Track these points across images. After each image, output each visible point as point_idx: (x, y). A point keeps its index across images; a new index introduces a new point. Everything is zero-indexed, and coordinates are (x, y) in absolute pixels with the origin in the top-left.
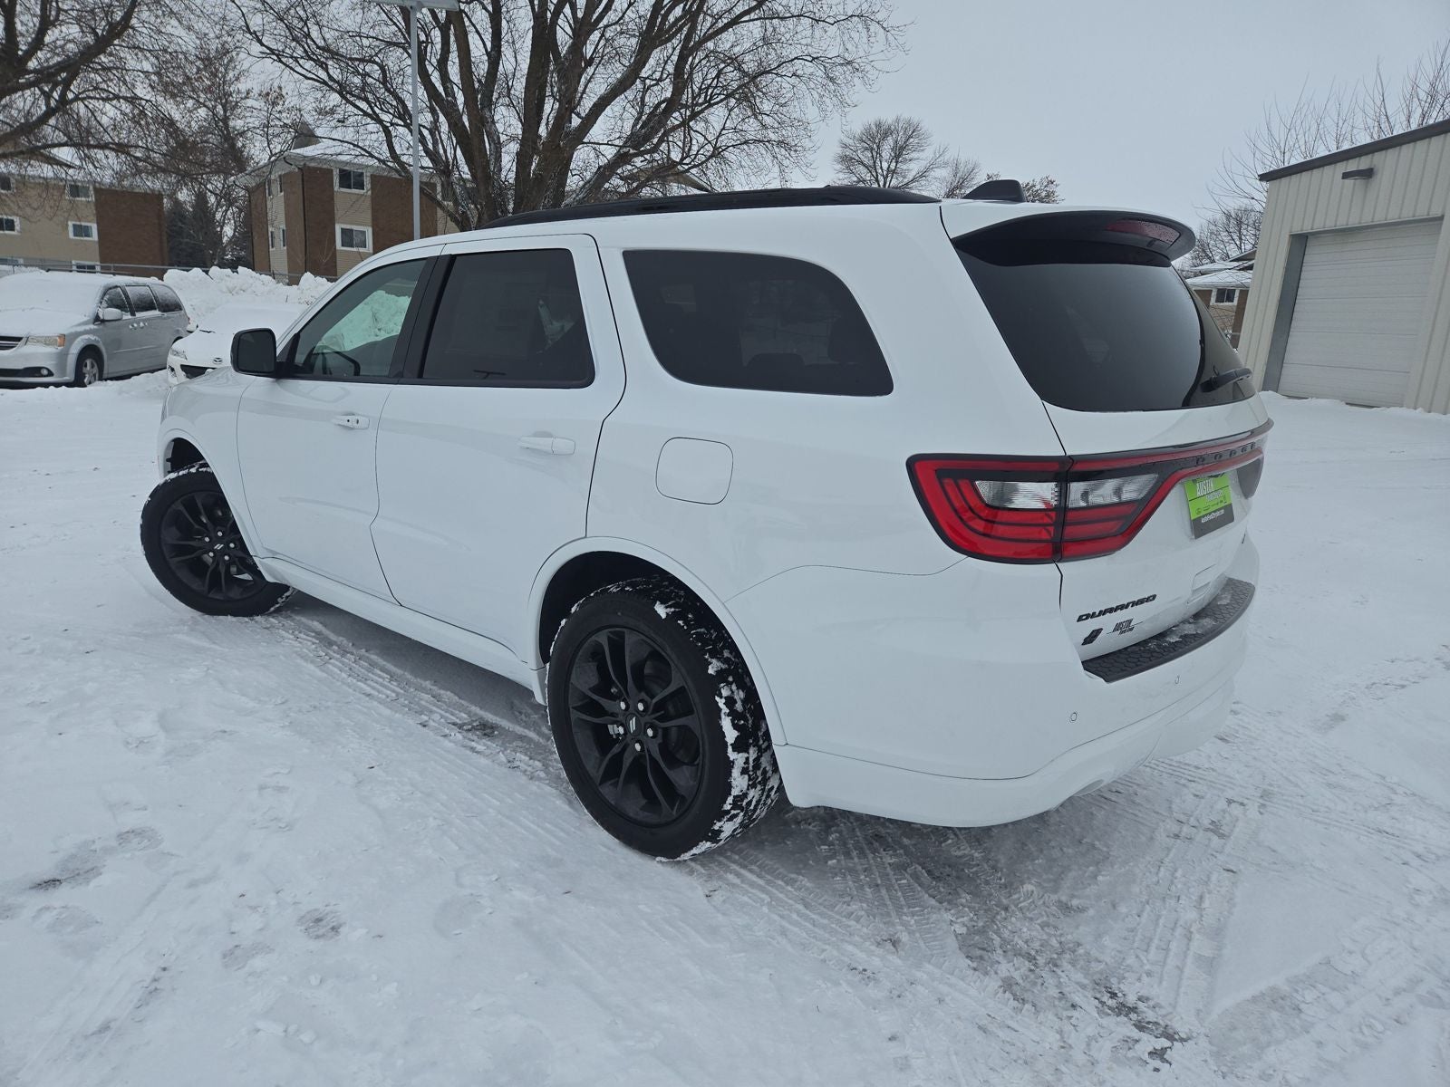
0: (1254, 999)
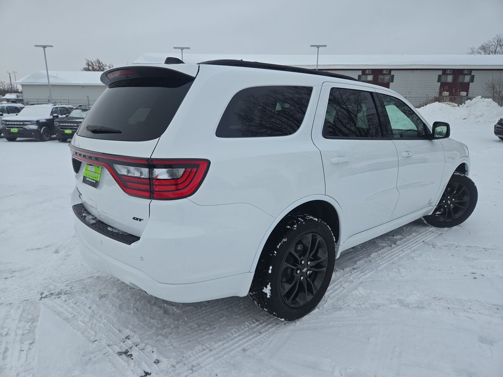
0: (38, 316)
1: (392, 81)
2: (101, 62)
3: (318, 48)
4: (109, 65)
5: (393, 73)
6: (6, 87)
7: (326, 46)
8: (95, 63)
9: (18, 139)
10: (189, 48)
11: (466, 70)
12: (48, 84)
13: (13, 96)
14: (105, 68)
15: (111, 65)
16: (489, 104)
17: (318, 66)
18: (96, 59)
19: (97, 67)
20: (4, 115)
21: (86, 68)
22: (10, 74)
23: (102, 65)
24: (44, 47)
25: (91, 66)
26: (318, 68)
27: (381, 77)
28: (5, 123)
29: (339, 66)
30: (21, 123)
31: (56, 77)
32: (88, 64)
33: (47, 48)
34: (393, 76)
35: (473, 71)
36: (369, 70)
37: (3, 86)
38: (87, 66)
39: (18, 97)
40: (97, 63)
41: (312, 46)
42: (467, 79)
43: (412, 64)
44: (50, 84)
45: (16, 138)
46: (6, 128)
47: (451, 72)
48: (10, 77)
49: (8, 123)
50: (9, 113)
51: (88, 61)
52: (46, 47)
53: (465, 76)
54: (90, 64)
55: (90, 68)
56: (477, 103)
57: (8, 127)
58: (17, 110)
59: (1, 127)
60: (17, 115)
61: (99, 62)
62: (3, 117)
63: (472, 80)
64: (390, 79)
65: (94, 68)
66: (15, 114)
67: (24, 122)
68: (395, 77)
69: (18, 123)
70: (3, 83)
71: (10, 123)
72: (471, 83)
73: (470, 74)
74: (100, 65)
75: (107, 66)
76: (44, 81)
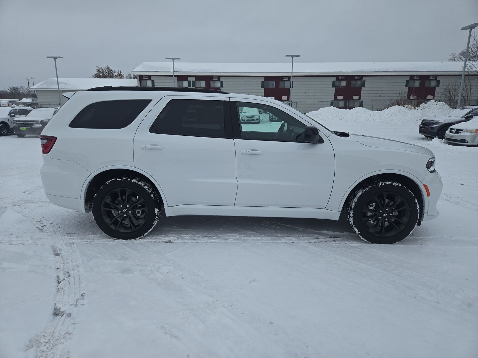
1: (364, 86)
2: (110, 69)
3: (293, 57)
4: (118, 71)
5: (364, 79)
6: (26, 91)
7: (299, 56)
8: (105, 69)
9: (27, 135)
10: (179, 59)
11: (432, 76)
12: (58, 89)
13: (29, 100)
14: (114, 74)
15: (120, 71)
16: (441, 107)
17: (293, 73)
18: (106, 66)
19: (107, 73)
20: (16, 116)
21: (97, 74)
22: (28, 80)
23: (111, 71)
24: (55, 58)
25: (101, 72)
26: (293, 75)
27: (353, 82)
28: (16, 123)
29: (316, 73)
30: (29, 123)
31: (67, 84)
32: (99, 71)
33: (58, 59)
34: (364, 81)
35: (438, 77)
36: (343, 77)
37: (23, 91)
38: (97, 73)
39: (33, 100)
40: (107, 70)
41: (287, 56)
42: (433, 84)
43: (382, 71)
44: (60, 89)
45: (25, 135)
46: (16, 126)
47: (418, 78)
48: (28, 82)
49: (18, 123)
50: (20, 115)
51: (99, 68)
52: (56, 58)
53: (431, 82)
54: (101, 70)
55: (101, 74)
56: (431, 106)
57: (18, 126)
58: (26, 112)
59: (13, 125)
60: (26, 116)
61: (108, 68)
62: (15, 118)
63: (438, 85)
64: (361, 85)
65: (104, 74)
66: (25, 115)
67: (31, 122)
68: (366, 82)
69: (26, 123)
70: (23, 88)
71: (20, 123)
72: (437, 88)
73: (436, 79)
74: (109, 72)
75: (116, 72)
76: (55, 87)
